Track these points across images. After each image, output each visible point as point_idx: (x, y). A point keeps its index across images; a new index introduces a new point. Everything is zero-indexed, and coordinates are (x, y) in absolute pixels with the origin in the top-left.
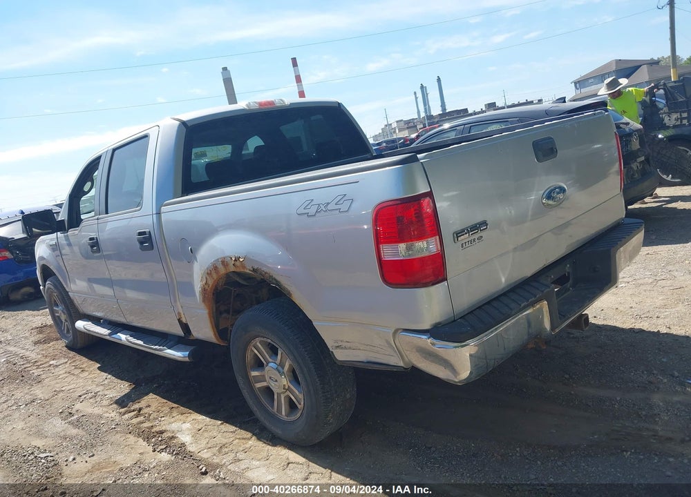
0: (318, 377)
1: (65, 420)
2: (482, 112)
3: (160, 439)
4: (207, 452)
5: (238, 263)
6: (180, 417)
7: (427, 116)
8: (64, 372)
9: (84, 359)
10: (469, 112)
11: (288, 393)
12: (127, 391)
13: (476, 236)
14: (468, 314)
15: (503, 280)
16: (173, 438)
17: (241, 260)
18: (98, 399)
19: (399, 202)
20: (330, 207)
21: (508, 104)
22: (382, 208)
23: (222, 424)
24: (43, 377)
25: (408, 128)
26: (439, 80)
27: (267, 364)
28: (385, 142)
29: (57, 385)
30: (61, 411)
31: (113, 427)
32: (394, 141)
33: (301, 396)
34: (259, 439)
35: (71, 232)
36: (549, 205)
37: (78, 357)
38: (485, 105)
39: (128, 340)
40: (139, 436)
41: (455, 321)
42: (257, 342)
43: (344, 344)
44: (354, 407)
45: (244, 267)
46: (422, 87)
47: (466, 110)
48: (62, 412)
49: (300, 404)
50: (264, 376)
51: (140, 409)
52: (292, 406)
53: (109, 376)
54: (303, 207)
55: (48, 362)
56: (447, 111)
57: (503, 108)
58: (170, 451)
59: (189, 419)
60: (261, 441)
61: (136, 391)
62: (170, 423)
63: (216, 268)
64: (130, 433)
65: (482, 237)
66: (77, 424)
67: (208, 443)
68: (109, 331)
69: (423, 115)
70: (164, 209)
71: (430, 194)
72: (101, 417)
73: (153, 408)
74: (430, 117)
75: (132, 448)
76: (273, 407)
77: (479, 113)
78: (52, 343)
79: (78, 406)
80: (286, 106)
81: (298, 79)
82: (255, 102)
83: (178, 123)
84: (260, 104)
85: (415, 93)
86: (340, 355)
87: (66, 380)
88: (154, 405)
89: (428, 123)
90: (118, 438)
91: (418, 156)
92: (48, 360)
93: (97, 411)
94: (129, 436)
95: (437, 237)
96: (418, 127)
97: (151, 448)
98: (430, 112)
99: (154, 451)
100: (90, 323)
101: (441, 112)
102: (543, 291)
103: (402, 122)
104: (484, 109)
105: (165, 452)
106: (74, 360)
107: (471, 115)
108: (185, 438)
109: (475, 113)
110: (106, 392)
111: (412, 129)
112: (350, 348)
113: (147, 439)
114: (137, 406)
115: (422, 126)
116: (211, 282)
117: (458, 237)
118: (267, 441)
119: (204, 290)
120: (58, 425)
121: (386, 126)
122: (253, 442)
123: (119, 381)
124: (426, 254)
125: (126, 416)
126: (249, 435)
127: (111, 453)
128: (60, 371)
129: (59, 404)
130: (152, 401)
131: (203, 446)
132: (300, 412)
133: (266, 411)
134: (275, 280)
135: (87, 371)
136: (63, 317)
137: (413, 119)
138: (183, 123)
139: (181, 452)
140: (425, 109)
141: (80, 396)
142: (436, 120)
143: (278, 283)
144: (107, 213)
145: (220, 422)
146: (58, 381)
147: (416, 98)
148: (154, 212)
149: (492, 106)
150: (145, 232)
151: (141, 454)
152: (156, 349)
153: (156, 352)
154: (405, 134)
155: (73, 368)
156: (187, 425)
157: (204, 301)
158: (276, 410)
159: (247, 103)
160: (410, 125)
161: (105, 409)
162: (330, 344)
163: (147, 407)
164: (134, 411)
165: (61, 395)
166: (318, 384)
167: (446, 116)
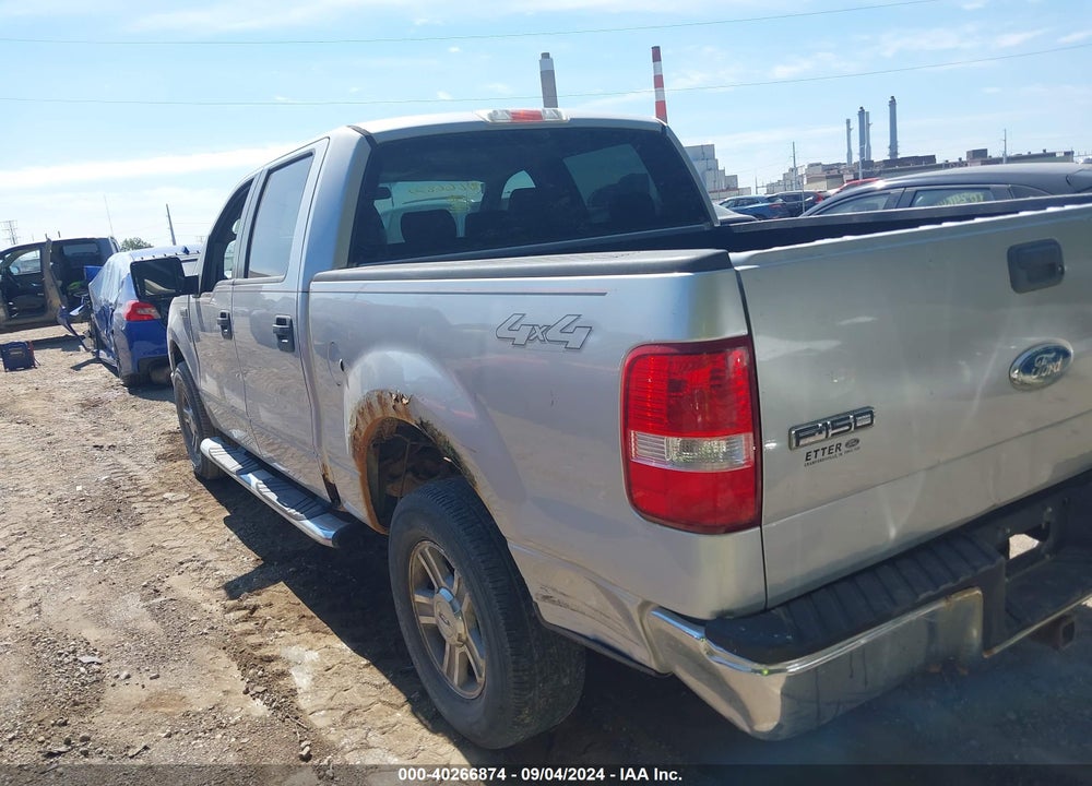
0: (509, 641)
1: (146, 600)
2: (960, 164)
3: (260, 673)
4: (324, 716)
5: (399, 405)
6: (309, 636)
7: (863, 161)
8: (176, 514)
9: (212, 500)
10: (938, 162)
11: (465, 648)
12: (249, 569)
13: (843, 439)
14: (799, 598)
15: (893, 533)
16: (283, 674)
17: (405, 401)
18: (204, 576)
19: (675, 351)
20: (551, 335)
21: (1008, 154)
22: (639, 357)
23: (367, 666)
24: (146, 517)
25: (827, 178)
26: (893, 103)
27: (440, 588)
28: (782, 197)
29: (160, 537)
30: (145, 583)
31: (205, 631)
32: (796, 197)
33: (482, 663)
34: (414, 712)
35: (204, 298)
36: (1023, 383)
37: (206, 494)
38: (968, 152)
39: (258, 488)
40: (234, 658)
41: (766, 610)
42: (426, 546)
43: (557, 597)
44: (578, 699)
45: (408, 416)
46: (862, 113)
47: (933, 158)
48: (145, 586)
49: (480, 676)
50: (431, 607)
51: (255, 608)
52: (470, 673)
53: (235, 537)
54: (508, 324)
55: (162, 493)
56: (899, 157)
57: (998, 161)
58: (268, 700)
59: (322, 644)
60: (416, 716)
61: (261, 573)
62: (291, 645)
63: (370, 406)
64: (224, 648)
65: (858, 441)
66: (158, 613)
67: (332, 698)
68: (240, 467)
69: (856, 158)
70: (314, 286)
71: (747, 342)
72: (195, 607)
73: (274, 610)
74: (867, 163)
75: (216, 678)
76: (442, 663)
77: (955, 165)
78: (179, 463)
79: (174, 580)
80: (562, 123)
81: (659, 82)
82: (507, 111)
83: (359, 135)
84: (515, 115)
85: (848, 122)
86: (550, 614)
87: (173, 530)
88: (279, 604)
89: (863, 173)
90: (203, 652)
91: (733, 256)
92: (163, 489)
93: (195, 595)
94: (222, 653)
95: (751, 435)
96: (846, 178)
97: (243, 686)
98: (869, 154)
99: (246, 692)
100: (220, 446)
101: (888, 158)
102: (975, 568)
103: (820, 167)
104: (964, 159)
105: (262, 699)
106: (198, 496)
107: (940, 167)
108: (301, 680)
109: (947, 165)
110: (220, 565)
111: (835, 180)
112: (567, 606)
113: (244, 667)
114: (252, 601)
115: (852, 177)
116: (363, 428)
117: (798, 439)
118: (426, 718)
119: (354, 439)
120: (132, 608)
121: (792, 170)
122: (404, 716)
123: (245, 549)
124: (721, 466)
125: (232, 614)
126: (402, 699)
127: (184, 679)
128: (171, 513)
129: (149, 570)
130: (279, 595)
131: (323, 701)
132: (480, 689)
133: (431, 667)
134: (452, 449)
135: (207, 521)
136: (193, 427)
137: (838, 164)
138: (368, 138)
139: (285, 706)
140: (862, 150)
141: (182, 563)
142: (878, 170)
143: (456, 457)
144: (246, 277)
145: (365, 662)
146: (163, 529)
147: (849, 130)
148: (300, 290)
149: (979, 155)
150: (285, 319)
151: (226, 692)
152: (290, 515)
153: (292, 521)
154: (820, 187)
155: (192, 511)
156: (314, 655)
157: (354, 456)
158: (445, 671)
159: (491, 111)
160: (832, 173)
161: (207, 595)
162: (534, 589)
163: (266, 605)
164: (245, 608)
165: (159, 553)
166: (508, 654)
167: (895, 165)
